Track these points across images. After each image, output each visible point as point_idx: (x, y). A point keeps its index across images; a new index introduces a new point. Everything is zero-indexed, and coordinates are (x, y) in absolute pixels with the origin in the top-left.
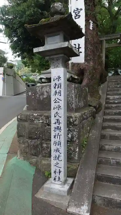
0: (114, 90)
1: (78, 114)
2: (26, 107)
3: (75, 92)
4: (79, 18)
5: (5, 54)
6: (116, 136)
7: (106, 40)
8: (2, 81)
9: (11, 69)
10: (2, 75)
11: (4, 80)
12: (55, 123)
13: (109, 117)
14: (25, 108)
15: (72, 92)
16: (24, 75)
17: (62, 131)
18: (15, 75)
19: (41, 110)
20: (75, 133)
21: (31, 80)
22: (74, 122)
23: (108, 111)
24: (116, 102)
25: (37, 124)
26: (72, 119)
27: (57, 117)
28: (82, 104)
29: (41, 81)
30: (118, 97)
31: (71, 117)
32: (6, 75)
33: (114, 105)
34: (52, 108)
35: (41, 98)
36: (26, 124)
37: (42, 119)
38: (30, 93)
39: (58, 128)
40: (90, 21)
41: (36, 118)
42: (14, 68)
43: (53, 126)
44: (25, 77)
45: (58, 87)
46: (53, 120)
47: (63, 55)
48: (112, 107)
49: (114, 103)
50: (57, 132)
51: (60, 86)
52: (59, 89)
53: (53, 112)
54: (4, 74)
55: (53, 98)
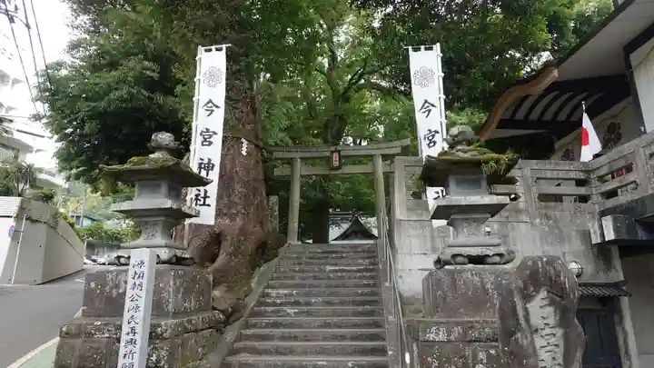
0: (286, 278)
1: (171, 321)
2: (81, 311)
3: (175, 284)
4: (209, 145)
5: (32, 152)
6: (249, 364)
7: (301, 158)
8: (9, 239)
9: (44, 201)
10: (12, 219)
11: (15, 234)
12: (128, 334)
13: (249, 332)
14: (79, 313)
15: (169, 283)
16: (85, 217)
17: (138, 346)
18: (54, 222)
19: (109, 317)
20: (163, 353)
21: (105, 233)
22: (163, 333)
23: (253, 320)
24: (278, 301)
25: (97, 341)
26: (159, 329)
27: (132, 324)
28: (191, 304)
29: (119, 261)
30: (286, 292)
31: (159, 326)
32: (26, 219)
33: (269, 309)
34: (126, 309)
35: (114, 293)
36: (78, 342)
37: (108, 330)
38: (93, 285)
39: (132, 342)
40: (243, 140)
41: (98, 329)
42: (55, 200)
43: (124, 338)
44: (87, 223)
45: (139, 277)
46: (125, 328)
47: (163, 218)
48: (266, 312)
49: (274, 304)
50: (130, 347)
51: (141, 276)
52: (140, 280)
53: (127, 316)
54: (18, 218)
55: (129, 293)
